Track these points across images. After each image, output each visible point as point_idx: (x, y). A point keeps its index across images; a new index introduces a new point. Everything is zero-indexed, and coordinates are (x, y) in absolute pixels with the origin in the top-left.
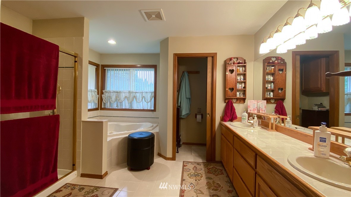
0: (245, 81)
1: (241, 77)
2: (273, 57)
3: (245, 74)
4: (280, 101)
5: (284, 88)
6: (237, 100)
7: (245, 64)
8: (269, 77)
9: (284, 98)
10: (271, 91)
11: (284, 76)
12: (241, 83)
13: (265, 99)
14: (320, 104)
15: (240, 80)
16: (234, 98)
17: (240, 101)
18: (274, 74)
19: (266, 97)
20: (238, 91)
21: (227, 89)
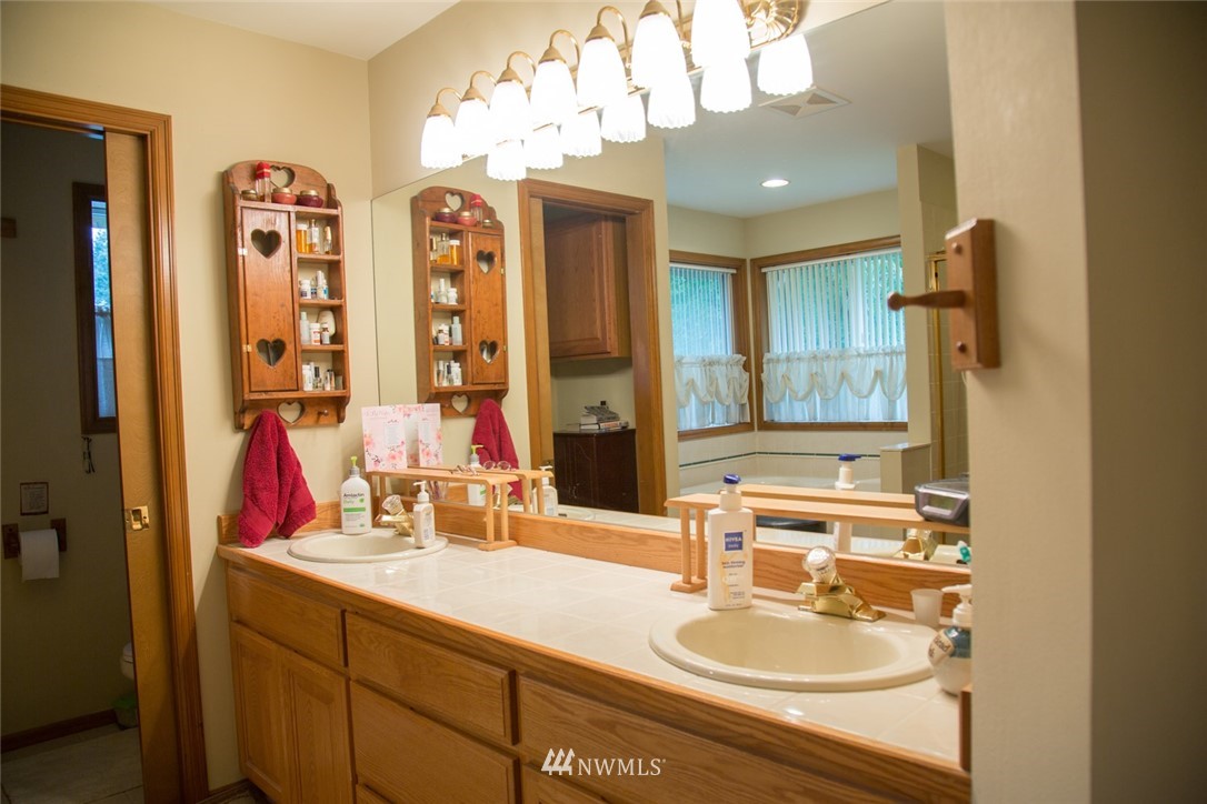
0: (336, 302)
1: (316, 279)
2: (453, 192)
3: (338, 262)
4: (489, 400)
5: (500, 343)
6: (303, 410)
7: (333, 212)
8: (443, 289)
9: (502, 387)
10: (451, 355)
11: (498, 285)
12: (319, 310)
13: (430, 395)
14: (599, 404)
15: (314, 293)
16: (289, 402)
17: (320, 414)
18: (462, 272)
19: (436, 385)
20: (307, 355)
21: (250, 348)
